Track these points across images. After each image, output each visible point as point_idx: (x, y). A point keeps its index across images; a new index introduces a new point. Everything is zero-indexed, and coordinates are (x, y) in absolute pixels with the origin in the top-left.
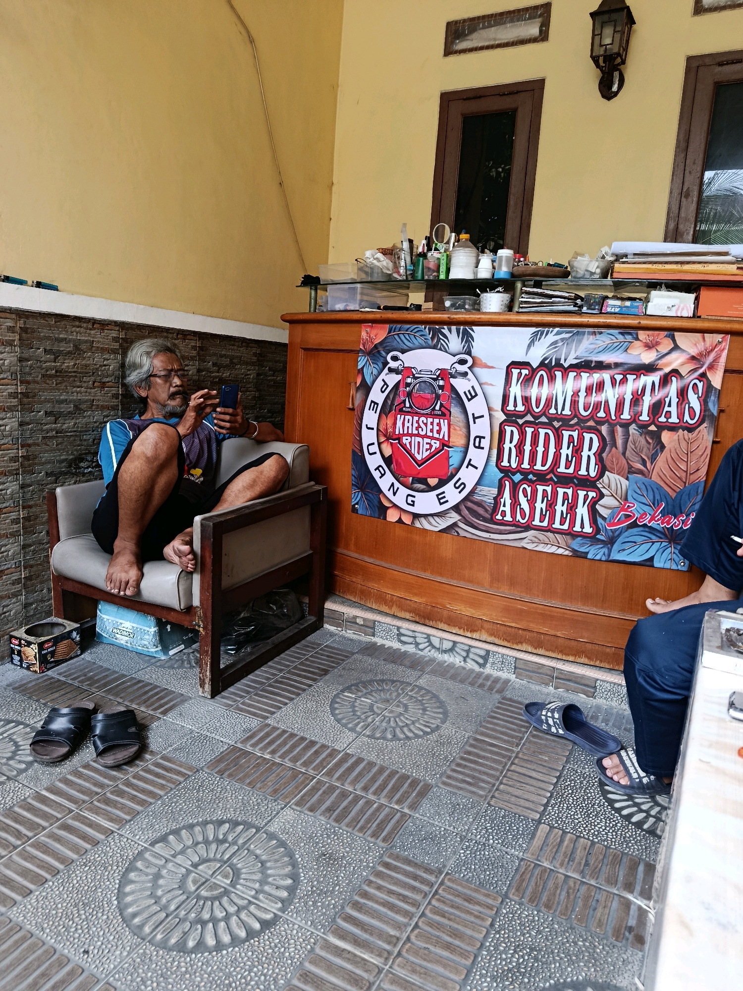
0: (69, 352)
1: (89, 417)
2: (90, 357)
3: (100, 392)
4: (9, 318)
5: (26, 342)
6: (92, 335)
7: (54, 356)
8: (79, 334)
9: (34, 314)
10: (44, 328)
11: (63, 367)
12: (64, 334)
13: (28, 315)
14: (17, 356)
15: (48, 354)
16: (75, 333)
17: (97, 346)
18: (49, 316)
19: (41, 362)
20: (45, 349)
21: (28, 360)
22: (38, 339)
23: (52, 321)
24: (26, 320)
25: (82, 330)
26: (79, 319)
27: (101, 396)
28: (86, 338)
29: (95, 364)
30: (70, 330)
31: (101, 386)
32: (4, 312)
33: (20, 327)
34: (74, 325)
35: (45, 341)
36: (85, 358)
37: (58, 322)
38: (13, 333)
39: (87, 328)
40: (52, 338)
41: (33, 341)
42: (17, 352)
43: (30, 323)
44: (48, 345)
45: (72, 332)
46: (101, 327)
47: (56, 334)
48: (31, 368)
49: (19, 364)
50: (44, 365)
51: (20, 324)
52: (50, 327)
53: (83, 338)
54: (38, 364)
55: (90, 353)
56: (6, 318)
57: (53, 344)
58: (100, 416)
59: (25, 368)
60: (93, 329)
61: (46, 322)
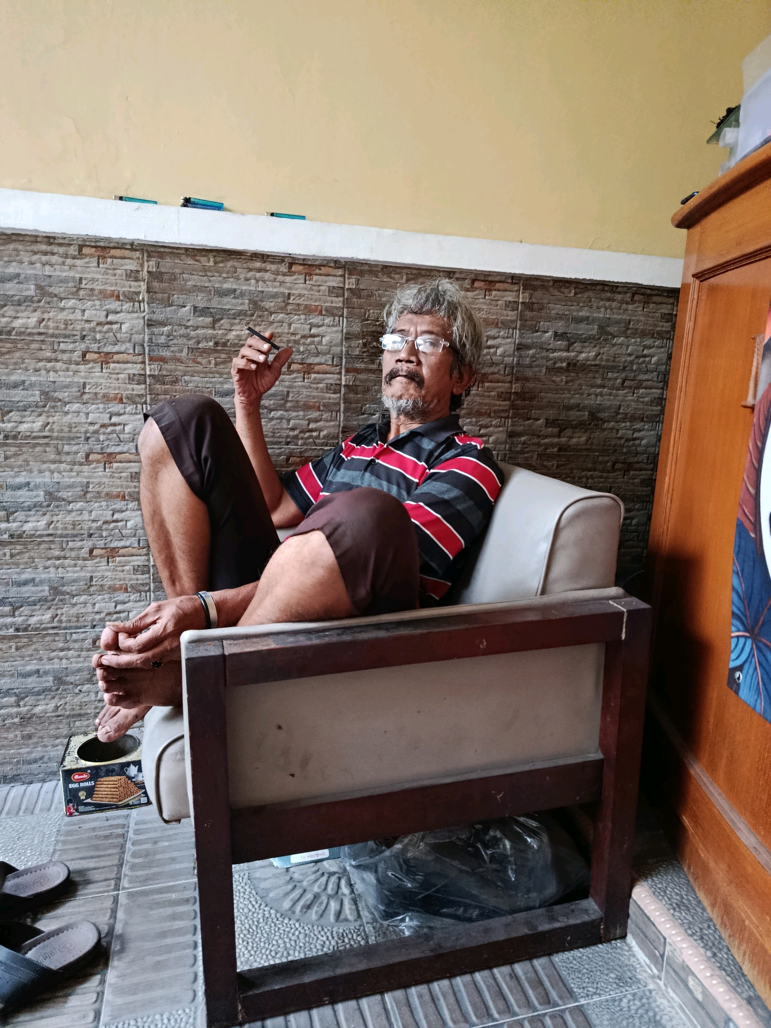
1: (278, 421)
2: (283, 322)
3: (302, 380)
4: (129, 258)
5: (160, 296)
6: (288, 285)
7: (211, 319)
8: (260, 283)
9: (175, 251)
10: (194, 273)
11: (228, 337)
12: (232, 282)
13: (165, 252)
14: (144, 317)
15: (201, 316)
16: (253, 281)
17: (298, 302)
18: (204, 253)
19: (187, 327)
20: (195, 308)
21: (163, 324)
22: (182, 290)
23: (209, 261)
24: (160, 260)
25: (267, 276)
26: (263, 258)
27: (304, 387)
28: (275, 290)
29: (293, 334)
30: (243, 276)
31: (304, 370)
32: (120, 248)
33: (148, 272)
34: (251, 267)
35: (195, 294)
36: (272, 323)
37: (222, 262)
38: (136, 281)
39: (277, 273)
40: (208, 289)
41: (173, 295)
42: (144, 311)
43: (167, 265)
44: (200, 300)
45: (247, 280)
46: (306, 271)
47: (216, 282)
48: (168, 337)
49: (146, 330)
50: (192, 333)
51: (148, 267)
52: (206, 271)
53: (268, 289)
54: (183, 331)
55: (282, 315)
56: (124, 258)
57: (210, 300)
58: (300, 419)
59: (158, 336)
60: (290, 273)
61: (197, 263)
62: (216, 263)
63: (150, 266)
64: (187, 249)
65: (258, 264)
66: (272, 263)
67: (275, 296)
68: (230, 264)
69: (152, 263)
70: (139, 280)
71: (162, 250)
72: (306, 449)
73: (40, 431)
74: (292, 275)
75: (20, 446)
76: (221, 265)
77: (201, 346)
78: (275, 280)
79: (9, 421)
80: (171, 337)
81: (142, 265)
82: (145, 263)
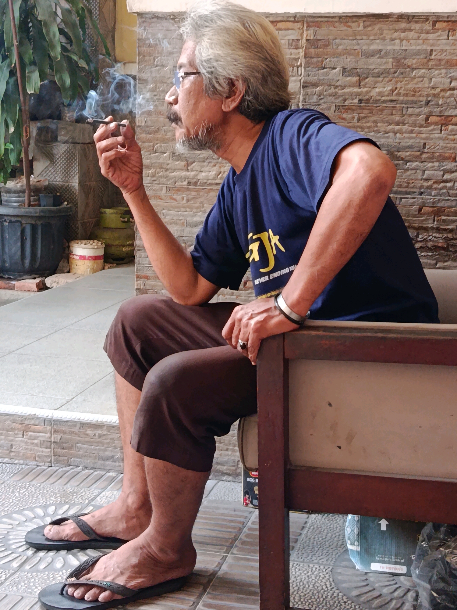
0: (386, 72)
1: (414, 172)
2: (423, 77)
3: (439, 132)
4: (292, 29)
5: (315, 60)
6: (431, 42)
7: (358, 78)
8: (404, 41)
9: (331, 20)
10: (345, 37)
11: (372, 94)
12: (378, 44)
13: (321, 21)
14: (301, 80)
15: (349, 76)
16: (397, 41)
17: (439, 57)
18: (354, 20)
19: (336, 87)
20: (344, 69)
21: (315, 85)
22: (334, 55)
23: (359, 26)
24: (316, 29)
25: (411, 34)
26: (408, 19)
27: (440, 138)
28: (418, 48)
29: (433, 88)
30: (389, 36)
31: (443, 122)
32: (285, 21)
33: (307, 40)
34: (397, 28)
35: (345, 56)
36: (414, 78)
37: (370, 26)
38: (296, 49)
39: (421, 32)
40: (357, 51)
41: (326, 59)
42: (301, 75)
43: (323, 33)
44: (349, 62)
45: (392, 40)
46: (449, 27)
47: (365, 45)
48: (320, 96)
49: (302, 91)
50: (340, 92)
51: (307, 36)
52: (355, 35)
53: (412, 48)
54: (332, 90)
55: (423, 71)
56: (288, 29)
57: (358, 61)
58: (435, 170)
59: (311, 96)
60: (434, 30)
61: (349, 29)
62: (365, 27)
63: (308, 34)
64: (340, 17)
65: (403, 25)
66: (416, 22)
67: (418, 53)
68: (377, 27)
69: (311, 31)
70: (298, 48)
71: (319, 19)
72: (439, 200)
73: (214, 179)
74: (435, 33)
75: (198, 191)
76: (370, 28)
77: (346, 103)
78: (418, 38)
79: (192, 171)
80: (322, 97)
81: (302, 34)
82: (305, 32)
